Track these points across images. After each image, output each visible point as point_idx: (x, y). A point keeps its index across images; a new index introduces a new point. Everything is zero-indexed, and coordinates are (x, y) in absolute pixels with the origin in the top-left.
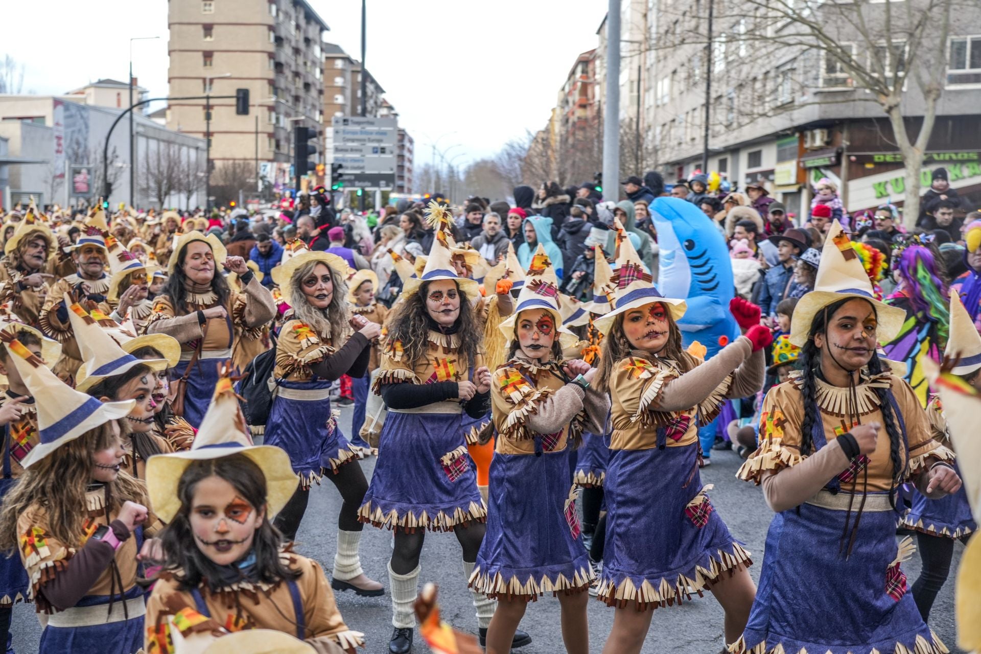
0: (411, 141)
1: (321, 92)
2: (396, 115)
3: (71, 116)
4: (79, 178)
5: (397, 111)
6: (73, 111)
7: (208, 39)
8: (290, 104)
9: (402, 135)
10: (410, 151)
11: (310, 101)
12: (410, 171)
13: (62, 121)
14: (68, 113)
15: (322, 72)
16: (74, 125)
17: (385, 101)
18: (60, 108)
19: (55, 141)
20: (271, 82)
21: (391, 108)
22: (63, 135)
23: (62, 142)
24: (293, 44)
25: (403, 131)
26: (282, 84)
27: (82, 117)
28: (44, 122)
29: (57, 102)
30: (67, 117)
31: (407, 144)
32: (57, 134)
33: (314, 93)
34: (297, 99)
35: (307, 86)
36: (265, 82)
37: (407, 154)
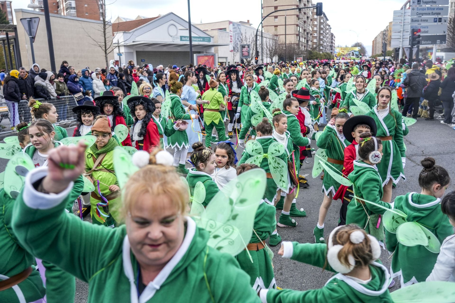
0: (335, 37)
1: (311, 20)
2: (331, 28)
3: (235, 28)
4: (245, 50)
5: (331, 27)
6: (236, 26)
7: (276, 2)
8: (303, 24)
9: (332, 35)
10: (334, 40)
11: (309, 23)
12: (334, 47)
13: (232, 30)
14: (234, 27)
15: (312, 13)
16: (236, 31)
17: (328, 24)
18: (231, 25)
19: (230, 37)
20: (298, 16)
21: (329, 26)
22: (232, 35)
23: (232, 38)
24: (304, 2)
25: (332, 34)
26: (301, 16)
27: (239, 28)
28: (226, 30)
29: (230, 22)
30: (234, 28)
31: (334, 38)
32: (230, 35)
33: (309, 20)
34: (305, 22)
35: (308, 17)
36: (296, 16)
37: (333, 41)
